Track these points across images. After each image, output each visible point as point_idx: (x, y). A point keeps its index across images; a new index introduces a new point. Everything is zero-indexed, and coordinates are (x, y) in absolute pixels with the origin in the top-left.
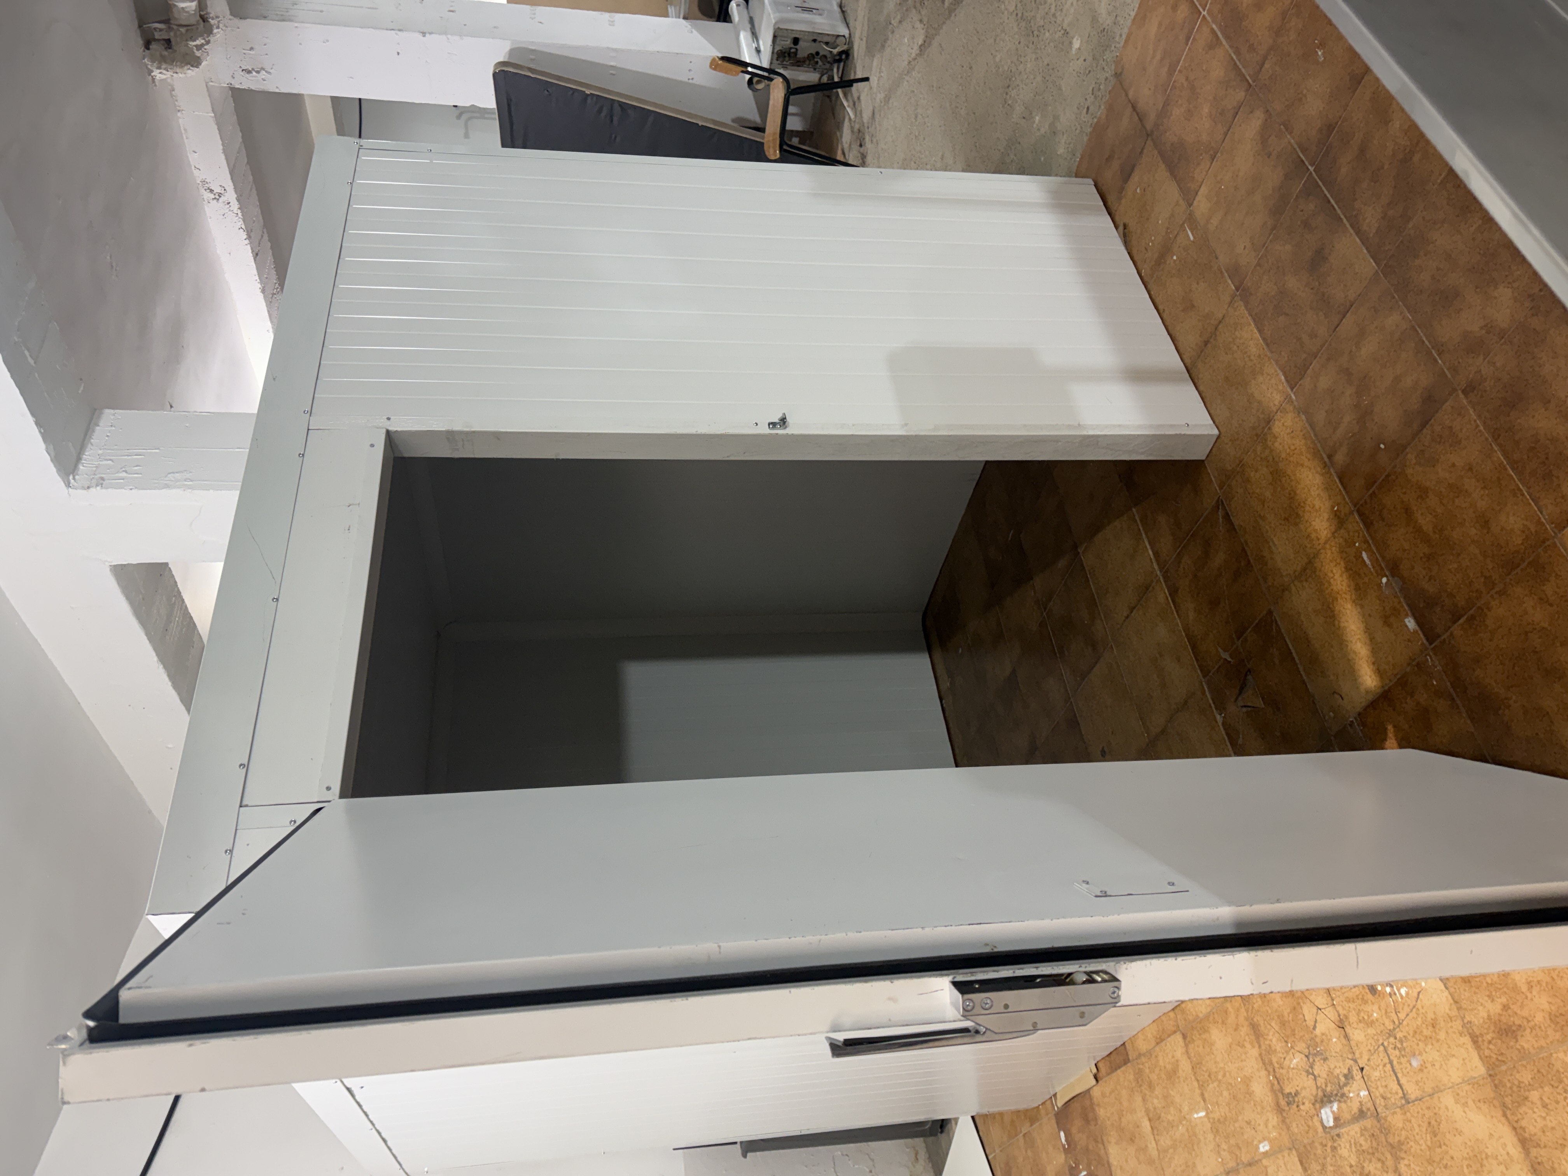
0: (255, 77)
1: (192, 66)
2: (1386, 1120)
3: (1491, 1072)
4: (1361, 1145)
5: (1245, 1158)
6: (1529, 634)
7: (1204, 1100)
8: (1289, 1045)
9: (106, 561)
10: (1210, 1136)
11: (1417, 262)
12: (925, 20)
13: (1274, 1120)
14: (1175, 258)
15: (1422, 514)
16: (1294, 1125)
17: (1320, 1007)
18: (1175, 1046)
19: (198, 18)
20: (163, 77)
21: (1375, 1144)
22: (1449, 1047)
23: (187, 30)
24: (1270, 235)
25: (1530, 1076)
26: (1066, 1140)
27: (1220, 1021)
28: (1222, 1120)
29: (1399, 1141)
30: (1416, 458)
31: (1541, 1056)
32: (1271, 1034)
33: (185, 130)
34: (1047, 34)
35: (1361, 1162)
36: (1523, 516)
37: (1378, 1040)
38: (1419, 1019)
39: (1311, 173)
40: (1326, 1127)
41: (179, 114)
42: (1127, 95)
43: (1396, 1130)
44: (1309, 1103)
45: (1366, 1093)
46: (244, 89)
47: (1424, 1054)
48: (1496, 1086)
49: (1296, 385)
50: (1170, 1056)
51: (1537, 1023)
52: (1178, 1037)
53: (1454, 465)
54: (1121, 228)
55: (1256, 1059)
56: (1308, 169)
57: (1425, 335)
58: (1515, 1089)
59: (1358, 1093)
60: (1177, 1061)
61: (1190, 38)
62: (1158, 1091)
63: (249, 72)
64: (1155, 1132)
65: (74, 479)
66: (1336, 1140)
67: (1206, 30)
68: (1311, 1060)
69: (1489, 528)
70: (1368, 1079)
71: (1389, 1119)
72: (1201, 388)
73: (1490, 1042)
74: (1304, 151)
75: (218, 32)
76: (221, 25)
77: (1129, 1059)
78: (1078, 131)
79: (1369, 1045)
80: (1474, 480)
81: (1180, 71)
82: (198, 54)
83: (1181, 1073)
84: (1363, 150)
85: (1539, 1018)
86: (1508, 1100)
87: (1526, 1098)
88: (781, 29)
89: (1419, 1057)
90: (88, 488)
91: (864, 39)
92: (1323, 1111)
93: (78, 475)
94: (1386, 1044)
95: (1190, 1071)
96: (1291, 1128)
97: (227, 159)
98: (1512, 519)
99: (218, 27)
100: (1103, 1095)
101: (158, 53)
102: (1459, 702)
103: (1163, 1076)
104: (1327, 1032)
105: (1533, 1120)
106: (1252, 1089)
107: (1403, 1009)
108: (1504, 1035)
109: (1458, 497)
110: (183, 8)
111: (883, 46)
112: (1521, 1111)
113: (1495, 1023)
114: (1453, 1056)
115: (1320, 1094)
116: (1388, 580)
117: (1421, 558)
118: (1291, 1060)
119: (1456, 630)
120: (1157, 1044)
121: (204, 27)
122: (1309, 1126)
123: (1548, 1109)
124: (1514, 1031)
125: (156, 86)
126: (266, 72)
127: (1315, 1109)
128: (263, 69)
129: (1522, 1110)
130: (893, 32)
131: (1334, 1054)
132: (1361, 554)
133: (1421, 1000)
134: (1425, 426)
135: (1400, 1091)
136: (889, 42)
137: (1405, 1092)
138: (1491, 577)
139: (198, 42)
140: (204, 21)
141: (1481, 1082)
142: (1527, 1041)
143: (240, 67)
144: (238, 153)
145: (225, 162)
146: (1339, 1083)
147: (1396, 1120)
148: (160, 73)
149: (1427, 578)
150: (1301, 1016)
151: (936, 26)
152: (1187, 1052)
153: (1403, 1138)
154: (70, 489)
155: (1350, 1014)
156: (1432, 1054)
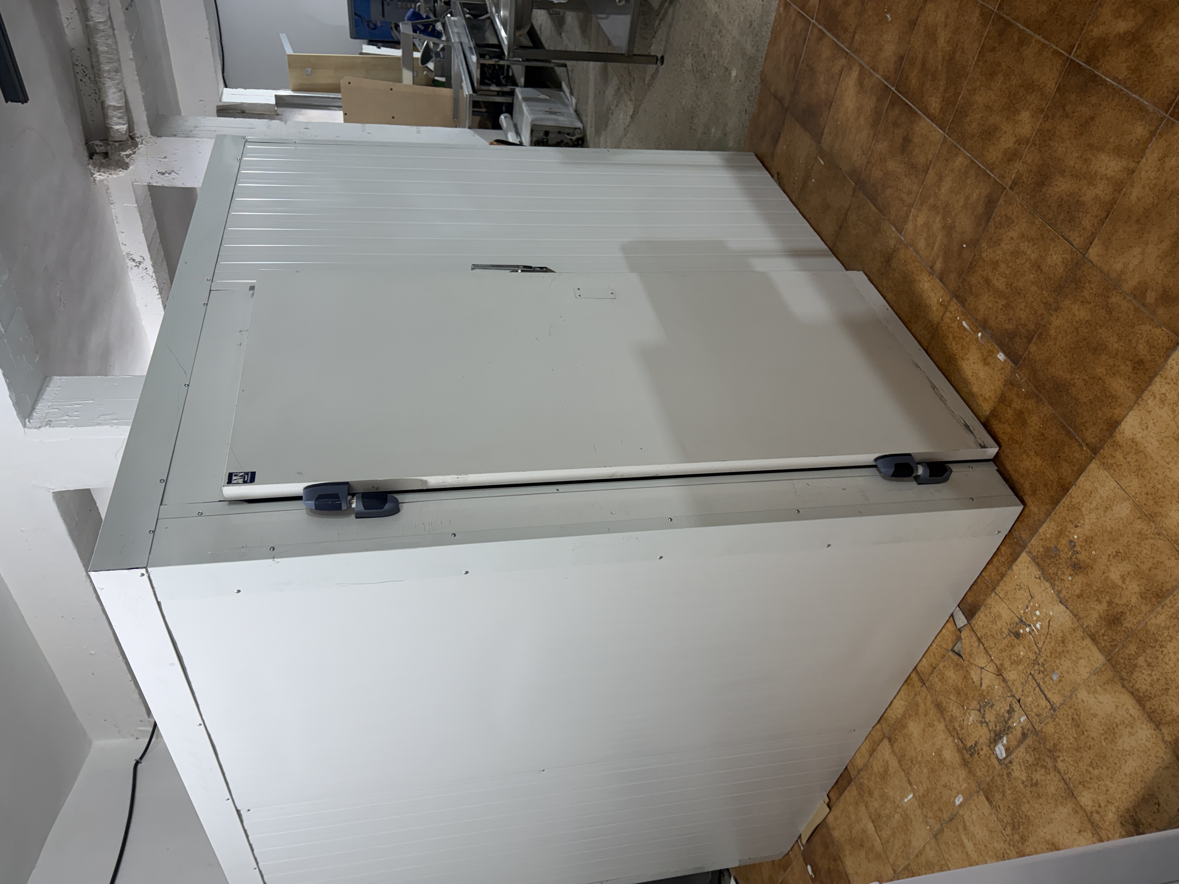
0: (168, 177)
1: (123, 169)
2: (1042, 732)
3: (1109, 658)
4: (1028, 761)
5: (946, 816)
6: (1079, 329)
7: (911, 784)
8: (965, 708)
9: (51, 489)
10: (919, 812)
11: (968, 119)
12: (633, 99)
13: (962, 773)
14: (813, 181)
15: (997, 280)
16: (978, 770)
17: (982, 667)
18: (885, 750)
19: (128, 136)
20: (102, 178)
21: (1037, 756)
22: (1077, 653)
23: (120, 145)
24: (873, 140)
25: (1135, 647)
26: (813, 871)
27: (914, 714)
28: (925, 794)
29: (1054, 744)
30: (987, 244)
31: (1140, 628)
32: (951, 704)
33: (116, 217)
34: (714, 75)
35: (1030, 775)
36: (1061, 252)
37: (1027, 672)
38: (1053, 642)
39: (894, 92)
40: (1001, 760)
41: (112, 206)
42: (770, 91)
43: (1050, 737)
44: (986, 746)
45: (1025, 717)
46: (159, 186)
47: (1061, 667)
48: (1114, 667)
49: (903, 230)
50: (881, 760)
51: (1133, 604)
52: (886, 742)
53: (1012, 238)
54: (776, 176)
55: (944, 731)
56: (891, 90)
57: (980, 163)
58: (1127, 662)
59: (1020, 720)
60: (887, 762)
61: (805, 39)
62: (876, 794)
63: (163, 174)
64: (878, 829)
65: (29, 422)
66: (1010, 767)
67: (815, 31)
68: (982, 711)
69: (1041, 270)
70: (1025, 706)
71: (1044, 730)
72: (841, 258)
73: (1104, 635)
74: (887, 79)
75: (142, 147)
76: (144, 142)
77: (851, 779)
78: (741, 127)
79: (1021, 679)
80: (1026, 242)
81: (802, 62)
82: (127, 160)
83: (891, 771)
84: (924, 64)
85: (1134, 600)
86: (1124, 674)
87: (1135, 665)
88: (537, 125)
89: (1057, 671)
90: (40, 427)
91: (593, 126)
92: (996, 749)
93: (32, 419)
94: (1032, 672)
95: (897, 765)
96: (976, 774)
97: (145, 236)
98: (1054, 257)
99: (142, 144)
100: (836, 819)
101: (98, 161)
102: (1042, 397)
103: (878, 780)
104: (991, 684)
105: (1144, 680)
106: (944, 757)
107: (1040, 640)
108: (1112, 625)
109: (1017, 258)
110: (117, 129)
111: (606, 125)
112: (1134, 677)
113: (1105, 619)
114: (1081, 658)
115: (993, 735)
116: (982, 333)
117: (1001, 309)
118: (968, 719)
119: (1033, 348)
120: (871, 755)
121: (132, 142)
122: (989, 766)
123: (1152, 667)
124: (1118, 618)
125: (96, 184)
126: (175, 173)
127: (991, 749)
128: (173, 171)
129: (1136, 674)
130: (612, 114)
131: (998, 698)
132: (962, 323)
133: (1052, 626)
134: (989, 221)
135: (1048, 704)
136: (610, 121)
137: (1052, 703)
138: (1047, 302)
139: (127, 153)
140: (132, 139)
141: (1103, 669)
142: (1130, 622)
143: (157, 171)
144: (154, 234)
145: (144, 239)
146: (1004, 719)
147: (1050, 729)
148: (100, 175)
149: (1007, 321)
150: (971, 680)
151: (641, 98)
152: (893, 751)
153: (1056, 741)
154: (26, 429)
155: (1005, 661)
156: (1066, 664)
